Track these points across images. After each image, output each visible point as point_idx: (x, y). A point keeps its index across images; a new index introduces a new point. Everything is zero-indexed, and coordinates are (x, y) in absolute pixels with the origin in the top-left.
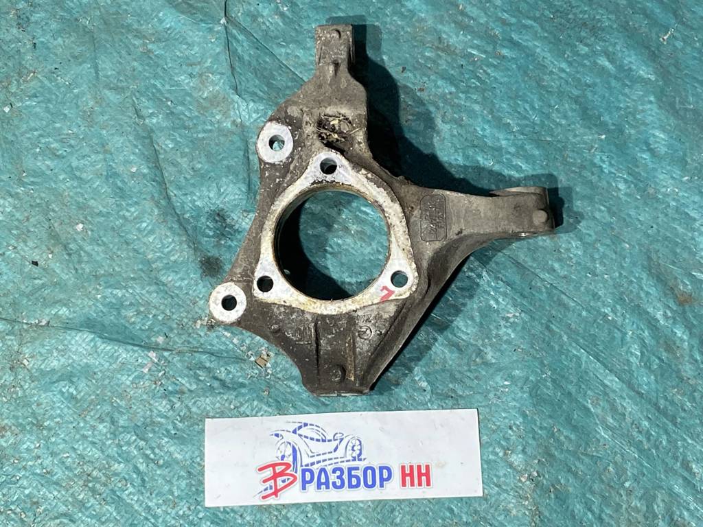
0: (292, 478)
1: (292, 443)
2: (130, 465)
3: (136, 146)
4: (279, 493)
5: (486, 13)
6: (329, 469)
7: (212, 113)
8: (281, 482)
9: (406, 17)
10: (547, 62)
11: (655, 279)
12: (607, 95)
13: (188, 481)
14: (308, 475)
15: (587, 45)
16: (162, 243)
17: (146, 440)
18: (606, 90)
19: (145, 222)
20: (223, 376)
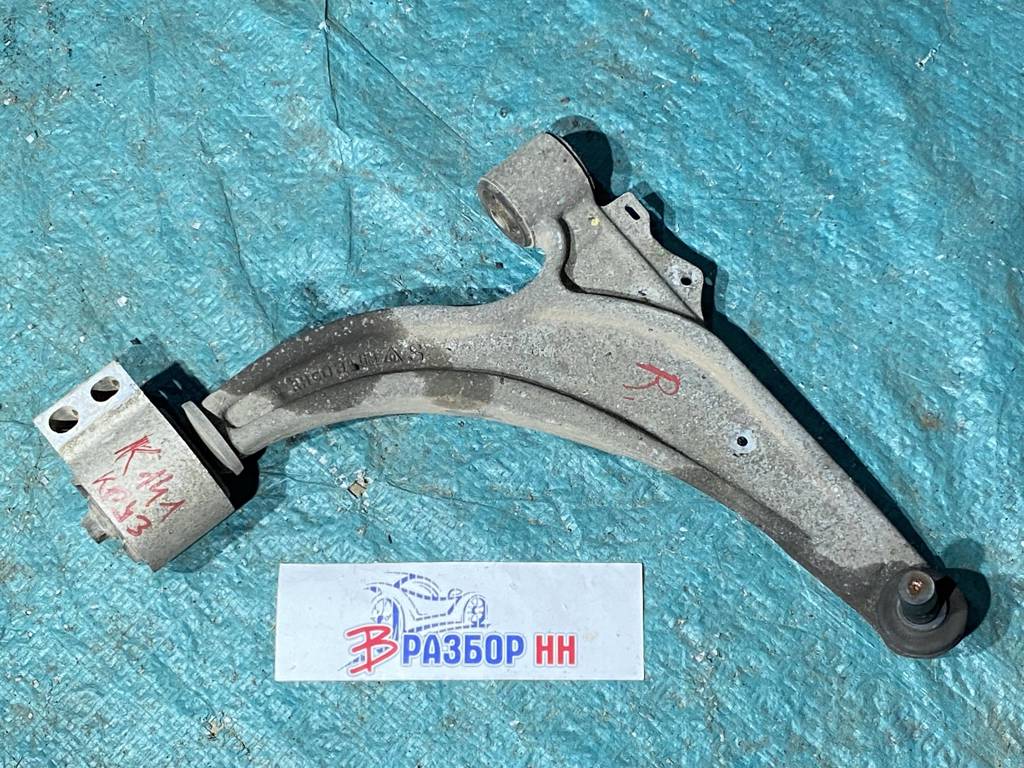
0: (391, 648)
1: (393, 600)
2: (179, 624)
3: (201, 195)
4: (373, 667)
5: (680, 23)
6: (441, 637)
7: (304, 150)
8: (376, 653)
9: (572, 25)
10: (760, 92)
11: (891, 392)
12: (839, 139)
13: (253, 646)
14: (412, 644)
15: (815, 69)
16: (231, 325)
17: (200, 590)
18: (839, 133)
19: (209, 296)
20: (305, 507)
